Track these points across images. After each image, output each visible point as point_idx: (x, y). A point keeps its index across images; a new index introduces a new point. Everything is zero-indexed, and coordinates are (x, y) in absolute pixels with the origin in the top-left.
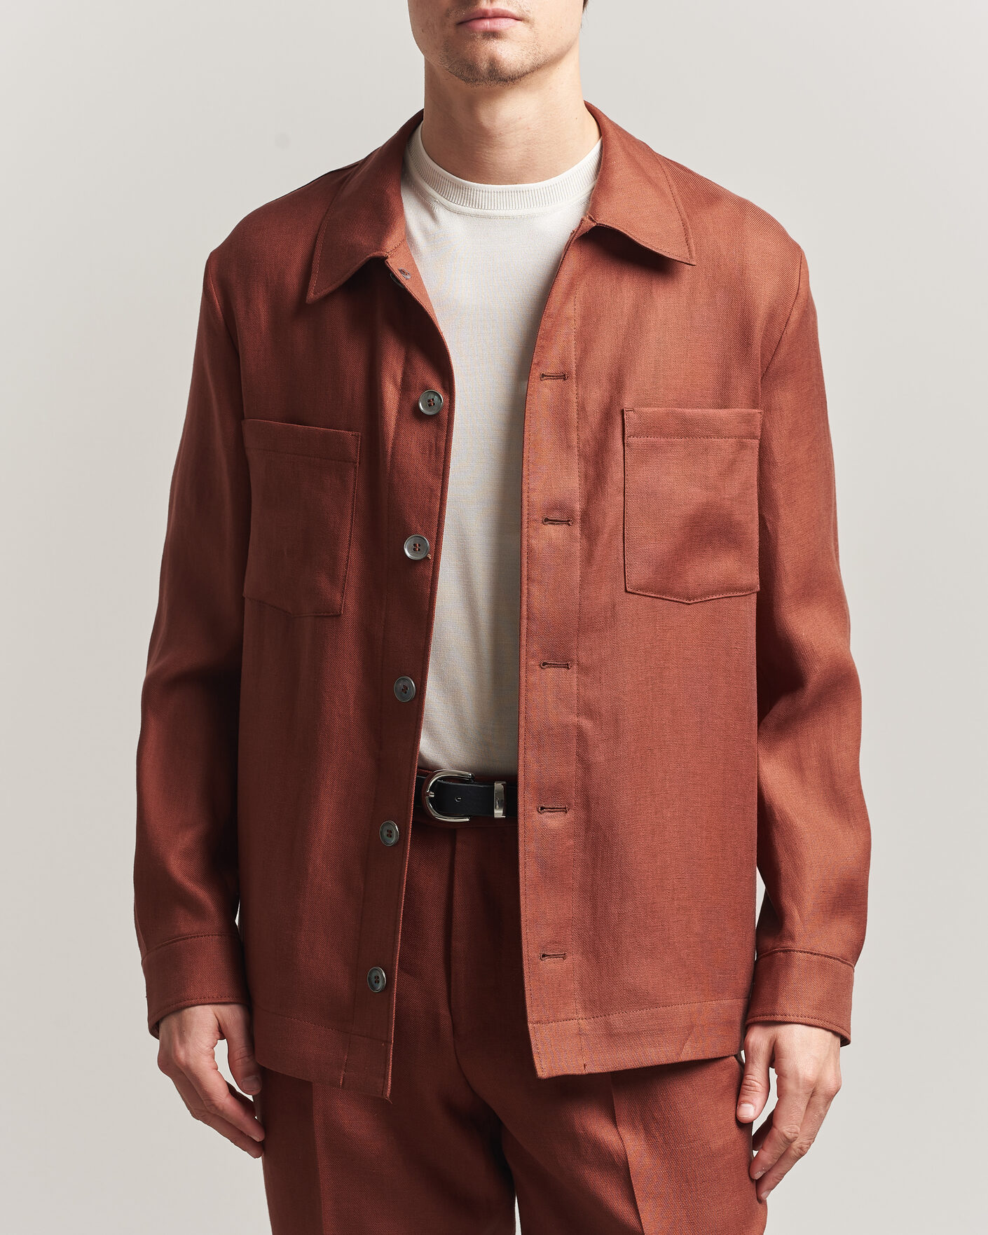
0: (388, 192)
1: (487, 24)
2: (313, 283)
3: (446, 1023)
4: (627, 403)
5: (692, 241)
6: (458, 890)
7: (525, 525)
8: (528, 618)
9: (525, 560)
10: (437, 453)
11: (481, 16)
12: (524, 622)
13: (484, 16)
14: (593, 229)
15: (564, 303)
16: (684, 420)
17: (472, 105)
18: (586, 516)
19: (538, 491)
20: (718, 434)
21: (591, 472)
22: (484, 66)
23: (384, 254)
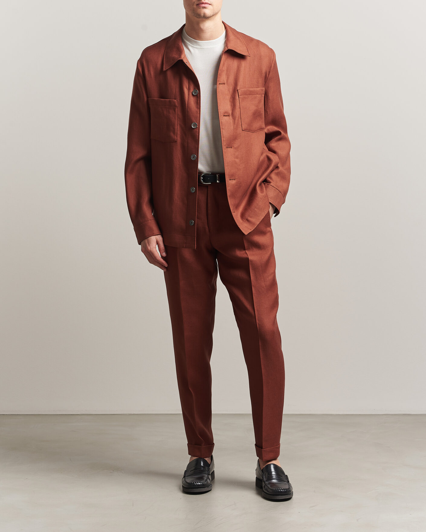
0: (180, 44)
1: (203, 5)
2: (164, 66)
3: (207, 230)
4: (238, 88)
5: (249, 51)
6: (209, 199)
7: (220, 117)
8: (223, 137)
9: (221, 125)
10: (198, 104)
11: (202, 3)
12: (222, 138)
13: (203, 3)
14: (228, 50)
15: (223, 67)
16: (251, 91)
17: (198, 24)
18: (233, 114)
19: (221, 110)
20: (257, 94)
21: (232, 104)
22: (202, 15)
23: (182, 59)
